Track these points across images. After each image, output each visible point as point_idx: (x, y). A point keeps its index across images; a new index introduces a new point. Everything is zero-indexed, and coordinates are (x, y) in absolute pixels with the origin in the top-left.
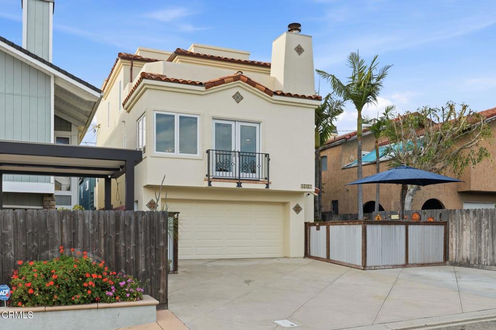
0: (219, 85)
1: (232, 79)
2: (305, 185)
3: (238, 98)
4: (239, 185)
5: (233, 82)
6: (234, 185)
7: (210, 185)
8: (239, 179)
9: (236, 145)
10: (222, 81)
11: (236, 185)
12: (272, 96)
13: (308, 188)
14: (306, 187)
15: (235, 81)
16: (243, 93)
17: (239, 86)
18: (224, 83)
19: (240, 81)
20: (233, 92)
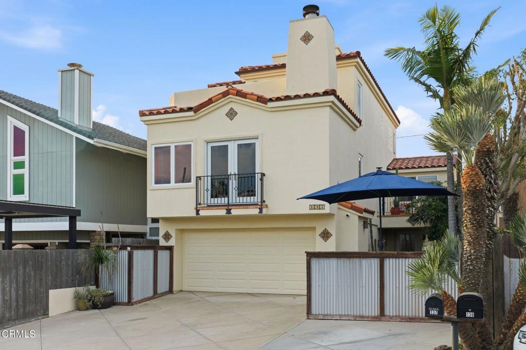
0: (208, 105)
1: (221, 95)
2: (314, 205)
3: (231, 114)
4: (229, 212)
5: (223, 99)
6: (222, 212)
7: (198, 213)
8: (229, 205)
9: (233, 167)
10: (210, 101)
11: (225, 211)
12: (266, 104)
13: (320, 209)
14: (316, 207)
15: (224, 97)
16: (236, 108)
17: (232, 101)
18: (212, 102)
19: (230, 96)
20: (226, 109)
